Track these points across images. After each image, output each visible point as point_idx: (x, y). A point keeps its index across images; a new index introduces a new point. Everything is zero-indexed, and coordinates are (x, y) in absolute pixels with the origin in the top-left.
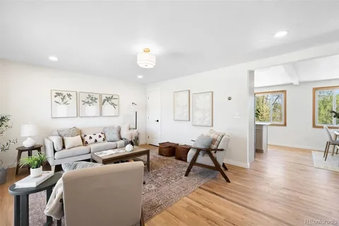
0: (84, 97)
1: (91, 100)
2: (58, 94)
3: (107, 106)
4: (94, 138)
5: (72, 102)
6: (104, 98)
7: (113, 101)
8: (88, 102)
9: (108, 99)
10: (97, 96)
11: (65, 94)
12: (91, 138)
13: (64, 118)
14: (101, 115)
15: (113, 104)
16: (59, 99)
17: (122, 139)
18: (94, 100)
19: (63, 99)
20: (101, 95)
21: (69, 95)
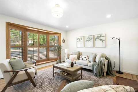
0: (86, 38)
2: (78, 38)
3: (98, 42)
5: (82, 41)
6: (96, 37)
7: (101, 38)
8: (88, 40)
9: (98, 38)
10: (92, 37)
11: (80, 38)
14: (94, 46)
15: (101, 40)
18: (91, 39)
19: (79, 40)
20: (94, 36)
21: (81, 38)
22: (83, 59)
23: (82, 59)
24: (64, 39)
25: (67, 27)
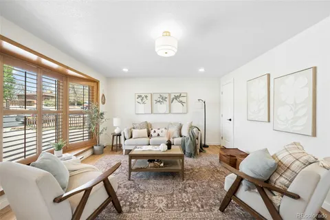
0: (156, 97)
1: (162, 99)
2: (140, 96)
3: (176, 104)
4: (158, 132)
5: (148, 101)
6: (172, 96)
7: (181, 99)
8: (159, 101)
9: (176, 98)
10: (167, 96)
11: (143, 96)
12: (155, 132)
13: (142, 113)
14: (170, 112)
15: (181, 102)
16: (139, 100)
17: (181, 136)
18: (164, 99)
19: (142, 100)
20: (170, 94)
21: (146, 97)
22: (159, 135)
23: (156, 134)
24: (103, 95)
25: (125, 70)
